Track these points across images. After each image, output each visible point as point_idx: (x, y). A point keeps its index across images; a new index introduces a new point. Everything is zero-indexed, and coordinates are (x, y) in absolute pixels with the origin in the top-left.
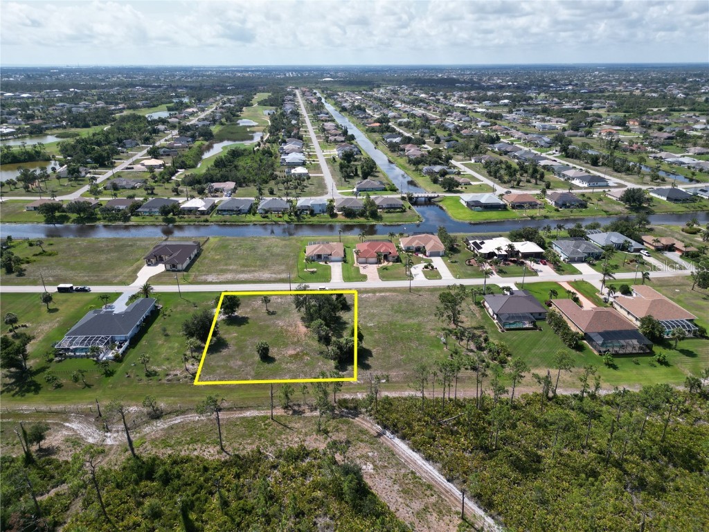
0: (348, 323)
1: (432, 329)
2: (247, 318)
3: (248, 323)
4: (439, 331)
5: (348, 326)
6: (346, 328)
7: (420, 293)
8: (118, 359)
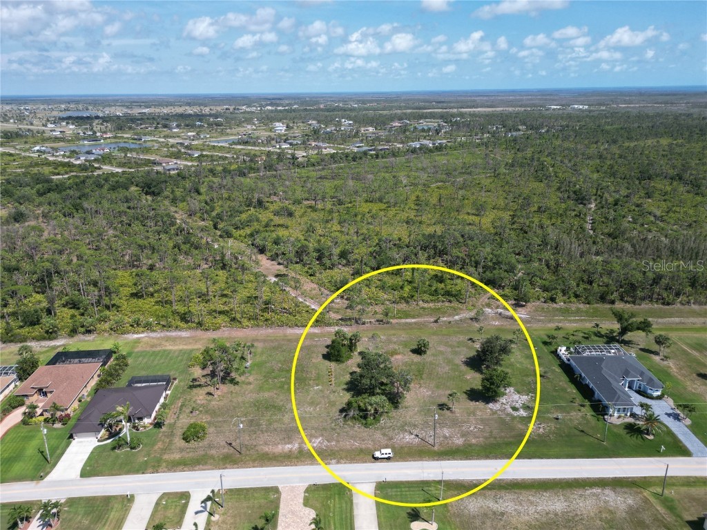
0: (344, 389)
1: (250, 383)
2: (472, 400)
3: (465, 393)
4: (243, 382)
5: (345, 387)
6: (347, 384)
7: (227, 450)
8: (555, 353)
